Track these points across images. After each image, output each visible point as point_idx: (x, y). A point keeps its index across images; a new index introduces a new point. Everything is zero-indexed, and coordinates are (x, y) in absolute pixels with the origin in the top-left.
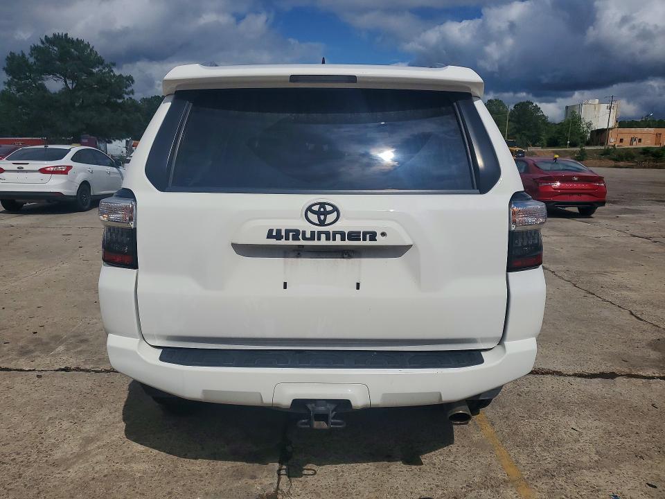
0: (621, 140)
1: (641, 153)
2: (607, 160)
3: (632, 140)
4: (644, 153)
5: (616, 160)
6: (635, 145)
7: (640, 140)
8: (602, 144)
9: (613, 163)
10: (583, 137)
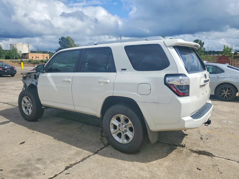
0: (33, 57)
1: (41, 62)
2: (31, 64)
3: (36, 57)
4: (42, 62)
5: (34, 64)
6: (37, 59)
7: (38, 57)
8: (27, 58)
9: (33, 65)
10: (19, 56)
